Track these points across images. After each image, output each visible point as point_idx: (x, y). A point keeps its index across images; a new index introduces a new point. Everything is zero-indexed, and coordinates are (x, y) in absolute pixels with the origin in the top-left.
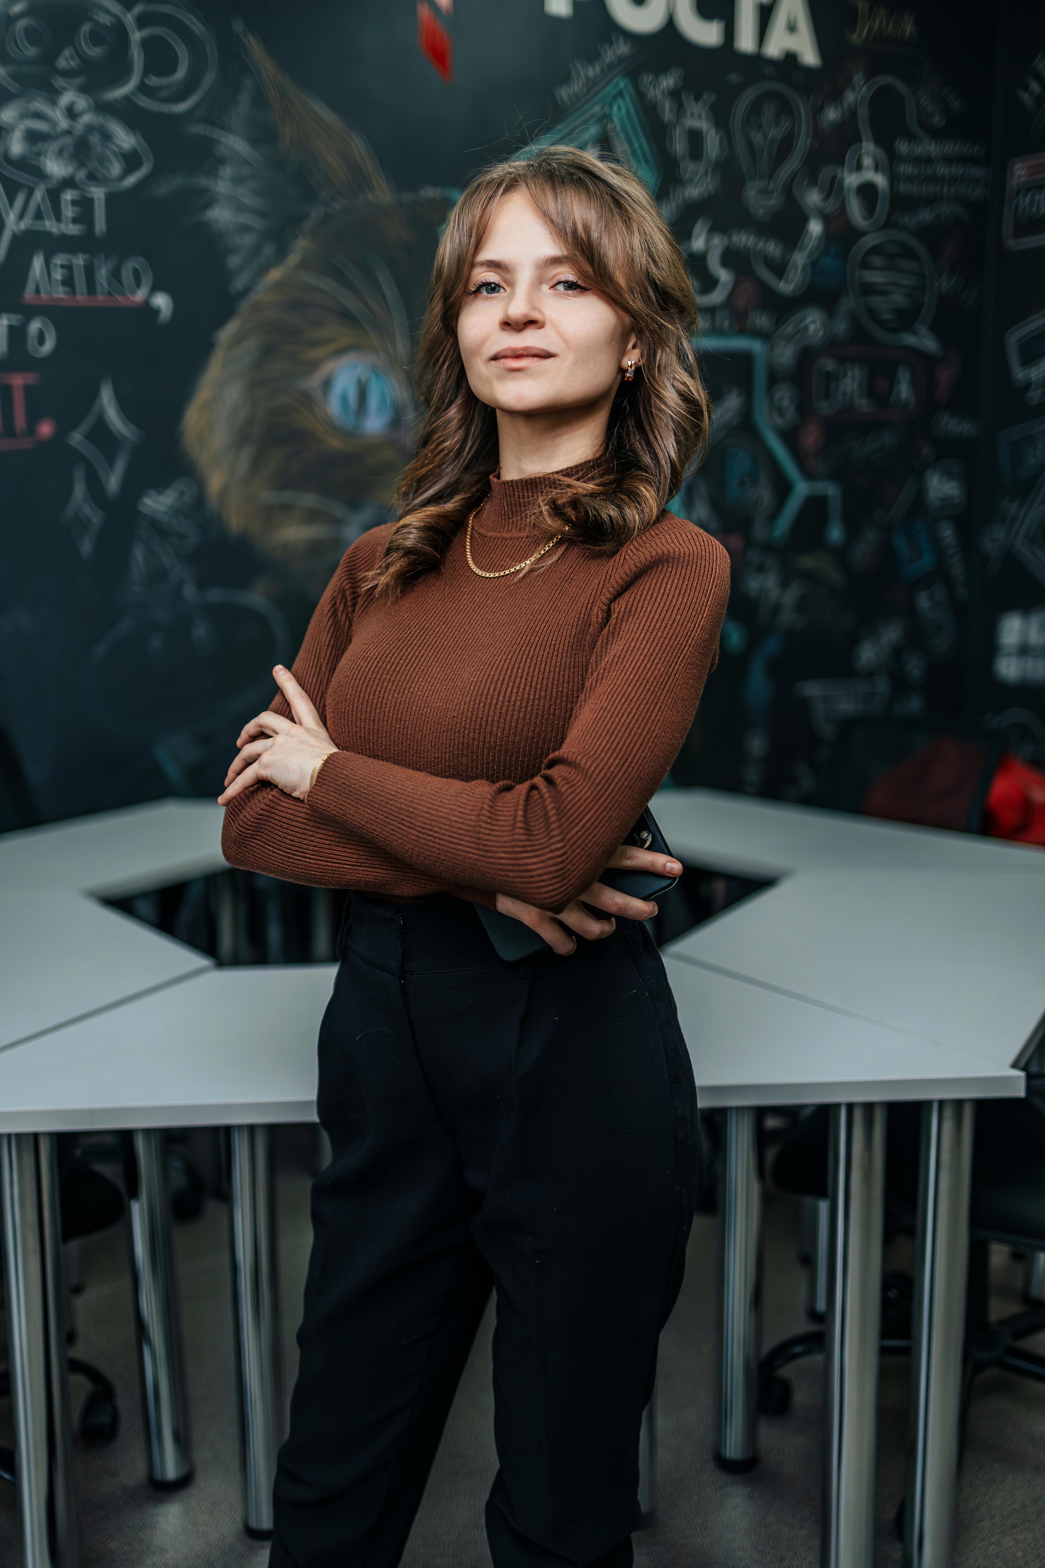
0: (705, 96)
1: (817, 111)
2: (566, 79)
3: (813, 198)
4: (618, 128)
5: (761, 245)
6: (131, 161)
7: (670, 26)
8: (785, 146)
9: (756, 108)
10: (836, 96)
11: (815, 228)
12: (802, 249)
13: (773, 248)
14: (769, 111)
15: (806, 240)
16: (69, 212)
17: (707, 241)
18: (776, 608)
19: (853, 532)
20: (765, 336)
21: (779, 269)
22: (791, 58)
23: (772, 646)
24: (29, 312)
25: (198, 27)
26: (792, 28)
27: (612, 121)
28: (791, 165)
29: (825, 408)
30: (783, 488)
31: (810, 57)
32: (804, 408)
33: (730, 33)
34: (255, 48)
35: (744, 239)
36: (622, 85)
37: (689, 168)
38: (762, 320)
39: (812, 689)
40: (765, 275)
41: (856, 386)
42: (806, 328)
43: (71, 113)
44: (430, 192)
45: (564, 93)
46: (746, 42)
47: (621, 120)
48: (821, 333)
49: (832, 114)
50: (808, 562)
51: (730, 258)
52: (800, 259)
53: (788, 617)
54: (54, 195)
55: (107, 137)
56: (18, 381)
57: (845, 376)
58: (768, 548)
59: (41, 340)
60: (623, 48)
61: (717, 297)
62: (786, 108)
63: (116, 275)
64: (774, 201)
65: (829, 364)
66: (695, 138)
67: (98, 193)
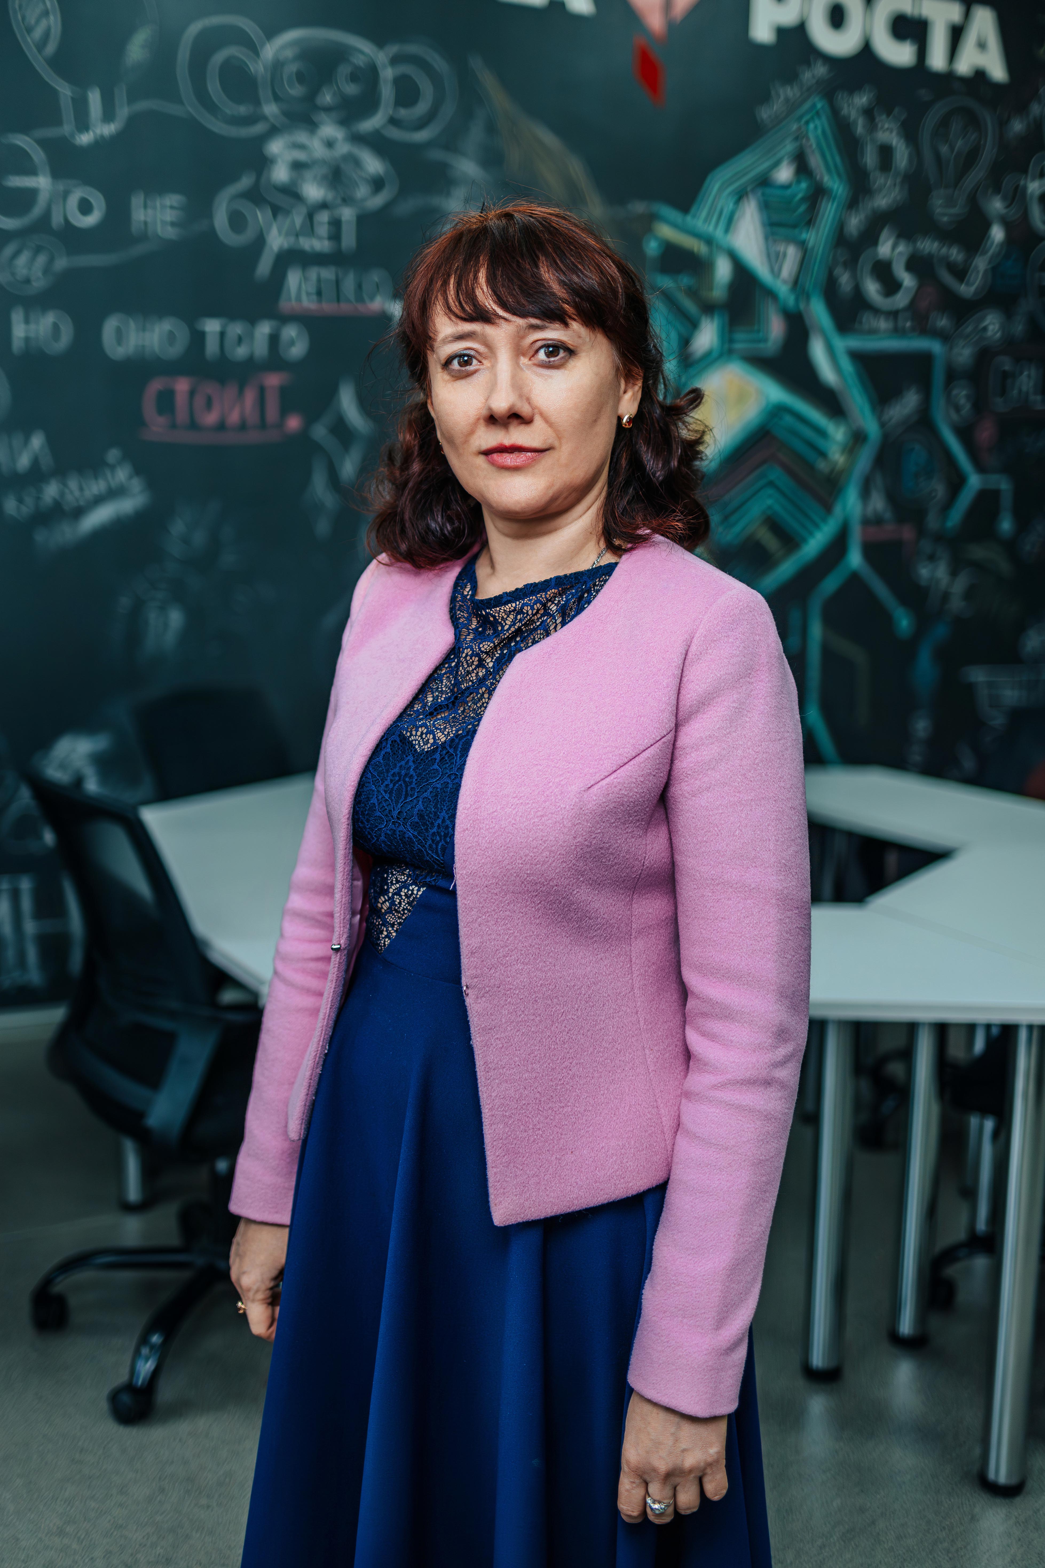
0: (896, 110)
1: (1003, 124)
2: (765, 98)
3: (996, 205)
4: (814, 146)
5: (944, 250)
6: (378, 184)
7: (867, 51)
8: (971, 158)
9: (944, 122)
10: (1022, 108)
11: (997, 234)
12: (984, 253)
13: (955, 254)
14: (956, 126)
15: (989, 243)
16: (323, 230)
17: (894, 247)
18: (946, 597)
19: (1023, 523)
20: (945, 337)
21: (961, 273)
22: (980, 75)
23: (940, 631)
24: (285, 319)
25: (439, 63)
26: (982, 45)
27: (808, 139)
28: (977, 174)
29: (999, 404)
30: (957, 482)
31: (998, 72)
32: (979, 405)
33: (922, 53)
34: (488, 80)
35: (928, 246)
36: (819, 106)
37: (879, 180)
38: (943, 322)
39: (978, 675)
40: (947, 278)
41: (1031, 384)
42: (985, 329)
43: (330, 144)
44: (639, 207)
45: (765, 114)
46: (937, 60)
47: (817, 137)
48: (998, 335)
49: (1018, 126)
50: (978, 552)
51: (915, 264)
52: (981, 264)
53: (956, 604)
54: (310, 216)
55: (357, 163)
56: (273, 380)
57: (1021, 373)
58: (939, 538)
59: (292, 343)
60: (820, 70)
61: (901, 300)
62: (973, 121)
63: (359, 287)
64: (958, 209)
65: (1006, 363)
66: (886, 153)
67: (347, 214)
